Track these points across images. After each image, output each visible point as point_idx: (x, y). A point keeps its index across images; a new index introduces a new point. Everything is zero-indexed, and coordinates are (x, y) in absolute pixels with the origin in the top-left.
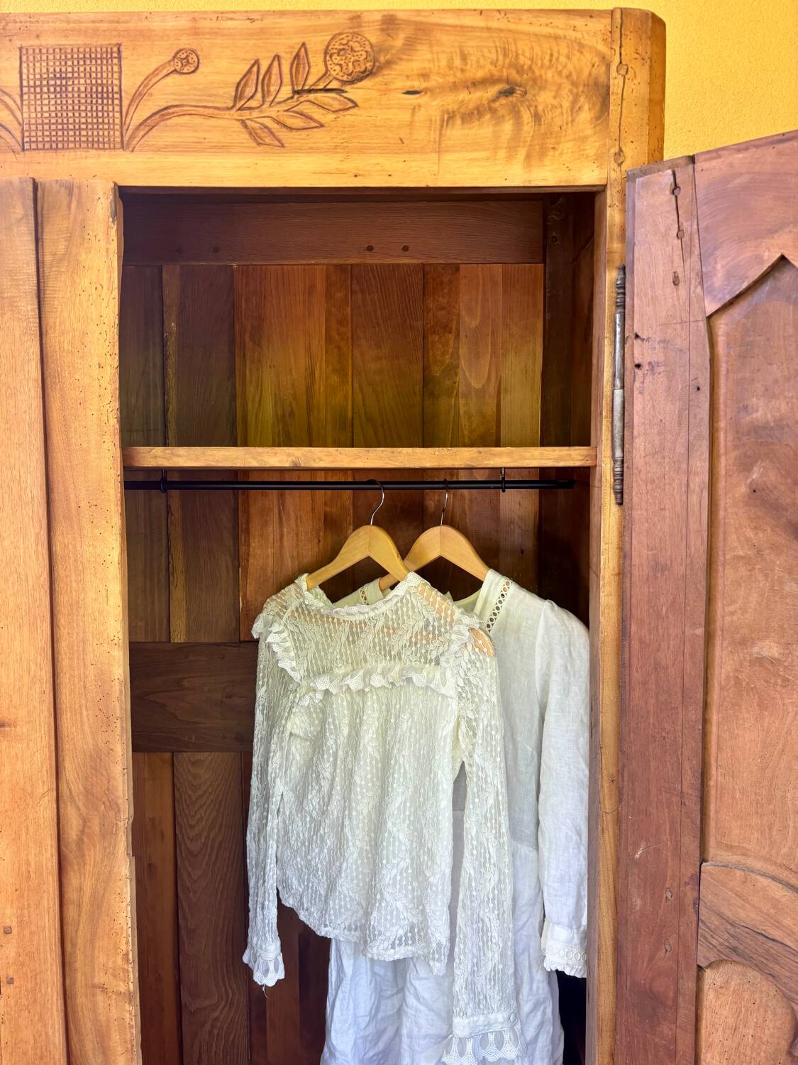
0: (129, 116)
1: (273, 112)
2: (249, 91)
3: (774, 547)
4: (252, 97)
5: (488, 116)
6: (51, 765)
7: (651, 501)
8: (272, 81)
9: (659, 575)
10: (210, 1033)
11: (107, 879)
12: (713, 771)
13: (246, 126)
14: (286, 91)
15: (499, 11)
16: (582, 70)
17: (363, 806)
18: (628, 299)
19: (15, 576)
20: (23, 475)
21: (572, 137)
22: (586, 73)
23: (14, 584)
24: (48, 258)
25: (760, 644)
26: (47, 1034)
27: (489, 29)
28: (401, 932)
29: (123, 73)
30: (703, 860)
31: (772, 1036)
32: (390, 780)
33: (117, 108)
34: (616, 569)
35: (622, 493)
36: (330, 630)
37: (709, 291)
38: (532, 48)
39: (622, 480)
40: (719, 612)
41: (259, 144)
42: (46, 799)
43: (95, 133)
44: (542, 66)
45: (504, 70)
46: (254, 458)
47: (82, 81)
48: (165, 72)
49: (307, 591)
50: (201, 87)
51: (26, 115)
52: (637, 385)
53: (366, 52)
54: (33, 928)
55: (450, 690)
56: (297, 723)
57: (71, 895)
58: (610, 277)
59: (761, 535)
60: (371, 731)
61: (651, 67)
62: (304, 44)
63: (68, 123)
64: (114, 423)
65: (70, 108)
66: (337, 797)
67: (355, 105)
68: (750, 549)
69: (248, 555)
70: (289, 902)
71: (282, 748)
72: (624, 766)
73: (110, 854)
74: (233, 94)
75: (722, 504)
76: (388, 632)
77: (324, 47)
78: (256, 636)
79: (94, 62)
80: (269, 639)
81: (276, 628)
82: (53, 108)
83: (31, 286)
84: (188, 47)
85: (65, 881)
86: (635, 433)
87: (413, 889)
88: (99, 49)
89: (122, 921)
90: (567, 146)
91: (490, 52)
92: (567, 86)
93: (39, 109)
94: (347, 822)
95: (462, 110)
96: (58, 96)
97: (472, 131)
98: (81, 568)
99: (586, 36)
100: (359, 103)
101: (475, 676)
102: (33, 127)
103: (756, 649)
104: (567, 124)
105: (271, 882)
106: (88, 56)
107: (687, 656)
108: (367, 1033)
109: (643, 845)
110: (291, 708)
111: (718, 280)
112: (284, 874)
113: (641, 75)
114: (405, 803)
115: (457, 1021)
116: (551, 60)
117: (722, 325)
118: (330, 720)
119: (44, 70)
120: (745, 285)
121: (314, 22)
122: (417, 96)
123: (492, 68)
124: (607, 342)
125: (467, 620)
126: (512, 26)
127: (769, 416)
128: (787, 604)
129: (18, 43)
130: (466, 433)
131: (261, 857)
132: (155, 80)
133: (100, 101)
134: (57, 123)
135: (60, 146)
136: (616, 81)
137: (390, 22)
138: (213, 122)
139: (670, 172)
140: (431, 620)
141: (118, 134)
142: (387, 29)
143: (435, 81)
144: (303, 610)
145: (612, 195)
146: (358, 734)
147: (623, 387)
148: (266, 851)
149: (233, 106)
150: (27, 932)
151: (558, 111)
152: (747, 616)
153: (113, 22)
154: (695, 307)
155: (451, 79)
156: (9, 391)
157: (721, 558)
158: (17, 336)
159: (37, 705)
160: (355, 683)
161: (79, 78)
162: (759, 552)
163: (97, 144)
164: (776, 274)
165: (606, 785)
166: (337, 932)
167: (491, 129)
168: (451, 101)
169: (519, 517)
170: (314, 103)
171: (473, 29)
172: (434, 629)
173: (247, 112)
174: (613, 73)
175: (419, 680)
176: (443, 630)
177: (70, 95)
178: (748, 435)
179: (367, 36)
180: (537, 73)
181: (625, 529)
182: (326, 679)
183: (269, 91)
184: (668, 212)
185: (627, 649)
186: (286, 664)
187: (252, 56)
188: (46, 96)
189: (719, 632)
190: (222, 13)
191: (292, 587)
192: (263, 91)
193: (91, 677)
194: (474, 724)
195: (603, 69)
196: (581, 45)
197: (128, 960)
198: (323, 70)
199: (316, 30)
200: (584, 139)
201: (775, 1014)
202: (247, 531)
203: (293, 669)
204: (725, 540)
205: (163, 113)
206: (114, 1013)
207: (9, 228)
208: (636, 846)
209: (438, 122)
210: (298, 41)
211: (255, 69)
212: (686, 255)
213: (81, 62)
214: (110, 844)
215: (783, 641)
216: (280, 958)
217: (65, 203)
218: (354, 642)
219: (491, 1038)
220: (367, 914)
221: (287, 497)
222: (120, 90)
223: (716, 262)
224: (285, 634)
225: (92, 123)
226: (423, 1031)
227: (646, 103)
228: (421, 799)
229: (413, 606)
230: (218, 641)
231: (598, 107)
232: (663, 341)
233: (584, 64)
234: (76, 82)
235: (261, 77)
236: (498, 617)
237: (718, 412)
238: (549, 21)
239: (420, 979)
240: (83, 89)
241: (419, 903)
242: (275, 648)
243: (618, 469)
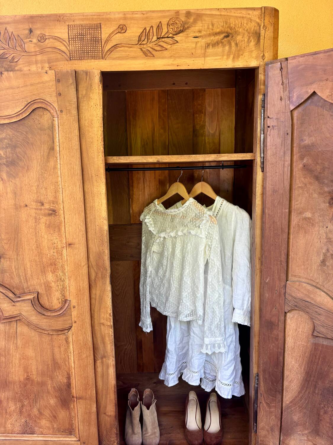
0: (104, 48)
1: (151, 45)
2: (143, 38)
3: (310, 183)
4: (144, 40)
5: (220, 45)
6: (86, 257)
7: (272, 170)
8: (150, 35)
9: (275, 193)
10: (124, 353)
11: (103, 291)
12: (291, 253)
13: (142, 50)
14: (155, 38)
15: (224, 9)
16: (251, 28)
17: (176, 273)
18: (266, 105)
19: (73, 198)
20: (74, 166)
21: (248, 51)
22: (253, 29)
23: (73, 201)
24: (80, 96)
25: (306, 213)
26: (87, 338)
27: (221, 15)
28: (189, 312)
29: (102, 33)
30: (287, 280)
31: (307, 331)
32: (185, 265)
33: (100, 45)
34: (261, 193)
35: (263, 168)
36: (165, 218)
37: (291, 102)
38: (235, 21)
39: (263, 164)
40: (293, 204)
41: (146, 56)
42: (85, 267)
43: (93, 54)
44: (238, 27)
45: (226, 29)
46: (145, 160)
47: (89, 36)
48: (115, 33)
49: (157, 205)
50: (127, 37)
51: (71, 48)
52: (268, 133)
53: (181, 24)
54: (82, 306)
55: (203, 235)
56: (155, 248)
57: (93, 296)
58: (260, 97)
59: (306, 180)
60: (178, 250)
61: (274, 26)
62: (160, 22)
63: (84, 51)
64: (102, 149)
65: (85, 45)
66: (168, 271)
67: (177, 42)
68: (303, 184)
69: (133, 194)
70: (154, 305)
71: (150, 256)
72: (263, 254)
73: (104, 284)
74: (138, 39)
75: (294, 171)
76: (183, 218)
77: (167, 23)
78: (141, 220)
79: (92, 29)
80: (146, 221)
81: (147, 217)
82: (79, 46)
83: (75, 106)
84: (123, 24)
85: (91, 292)
86: (268, 149)
87: (192, 299)
88: (94, 25)
89: (109, 304)
90: (246, 54)
91: (221, 23)
92: (246, 34)
93: (75, 46)
94: (171, 279)
95: (212, 43)
96: (81, 41)
97: (215, 50)
98: (93, 195)
99: (253, 17)
100: (178, 41)
101: (211, 231)
102: (73, 52)
103: (304, 215)
104: (246, 46)
105: (148, 299)
106: (90, 27)
107: (283, 218)
108: (179, 347)
109: (269, 278)
110: (153, 243)
111: (294, 99)
112: (152, 297)
113: (271, 29)
114: (189, 272)
115: (205, 339)
116: (241, 25)
117: (295, 113)
118: (166, 246)
119: (76, 33)
120: (303, 101)
121: (164, 14)
122: (198, 38)
123: (222, 28)
124: (259, 119)
125: (208, 213)
126: (228, 14)
127: (309, 142)
128: (314, 201)
129: (67, 24)
130: (208, 149)
131: (145, 292)
132: (112, 35)
133: (95, 43)
134: (81, 51)
135: (82, 58)
136: (263, 31)
137: (188, 14)
138: (131, 49)
139: (280, 63)
140: (197, 213)
141: (101, 54)
142: (188, 16)
143: (203, 33)
144: (156, 211)
145: (261, 70)
146: (174, 250)
147: (264, 134)
148: (146, 289)
149: (138, 44)
150: (80, 307)
151: (243, 42)
152: (301, 205)
153: (98, 16)
154: (287, 107)
155: (208, 32)
156: (69, 139)
157: (294, 187)
158: (71, 121)
159: (81, 238)
160: (173, 234)
161: (87, 35)
162: (306, 185)
163: (94, 58)
164: (313, 97)
165: (257, 260)
166: (169, 314)
167: (221, 49)
168: (209, 40)
169: (227, 179)
170: (164, 42)
171: (216, 15)
172: (198, 216)
173: (142, 45)
174: (262, 29)
175: (193, 232)
176: (201, 216)
177: (85, 41)
178: (303, 148)
179: (181, 19)
180: (237, 29)
181: (264, 179)
182: (164, 233)
183: (149, 38)
184: (279, 76)
185: (264, 218)
186: (151, 229)
187: (144, 27)
188: (77, 41)
189: (293, 211)
190: (134, 12)
191: (152, 204)
192: (147, 38)
193: (97, 229)
194: (211, 246)
195: (258, 27)
196: (251, 20)
197: (110, 315)
198: (167, 30)
199: (164, 17)
200: (252, 51)
201: (308, 324)
202: (133, 186)
203: (153, 231)
204: (295, 181)
205: (115, 46)
206: (106, 332)
207: (68, 87)
208: (267, 278)
209: (204, 47)
210: (158, 21)
211: (145, 31)
212: (285, 91)
213: (88, 30)
214: (104, 280)
215: (312, 212)
216: (151, 324)
217: (85, 78)
218: (173, 221)
219: (216, 345)
220: (178, 307)
221: (146, 173)
222: (101, 39)
223: (294, 93)
224: (151, 219)
225: (92, 50)
226: (196, 343)
227: (272, 39)
228: (194, 271)
229: (191, 209)
230: (124, 224)
231: (256, 40)
232: (277, 119)
233: (252, 26)
234: (87, 36)
235: (147, 34)
236: (220, 212)
237: (294, 141)
238: (240, 12)
239: (194, 327)
240: (89, 39)
241: (194, 303)
242: (148, 224)
243: (262, 160)
